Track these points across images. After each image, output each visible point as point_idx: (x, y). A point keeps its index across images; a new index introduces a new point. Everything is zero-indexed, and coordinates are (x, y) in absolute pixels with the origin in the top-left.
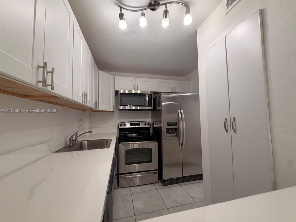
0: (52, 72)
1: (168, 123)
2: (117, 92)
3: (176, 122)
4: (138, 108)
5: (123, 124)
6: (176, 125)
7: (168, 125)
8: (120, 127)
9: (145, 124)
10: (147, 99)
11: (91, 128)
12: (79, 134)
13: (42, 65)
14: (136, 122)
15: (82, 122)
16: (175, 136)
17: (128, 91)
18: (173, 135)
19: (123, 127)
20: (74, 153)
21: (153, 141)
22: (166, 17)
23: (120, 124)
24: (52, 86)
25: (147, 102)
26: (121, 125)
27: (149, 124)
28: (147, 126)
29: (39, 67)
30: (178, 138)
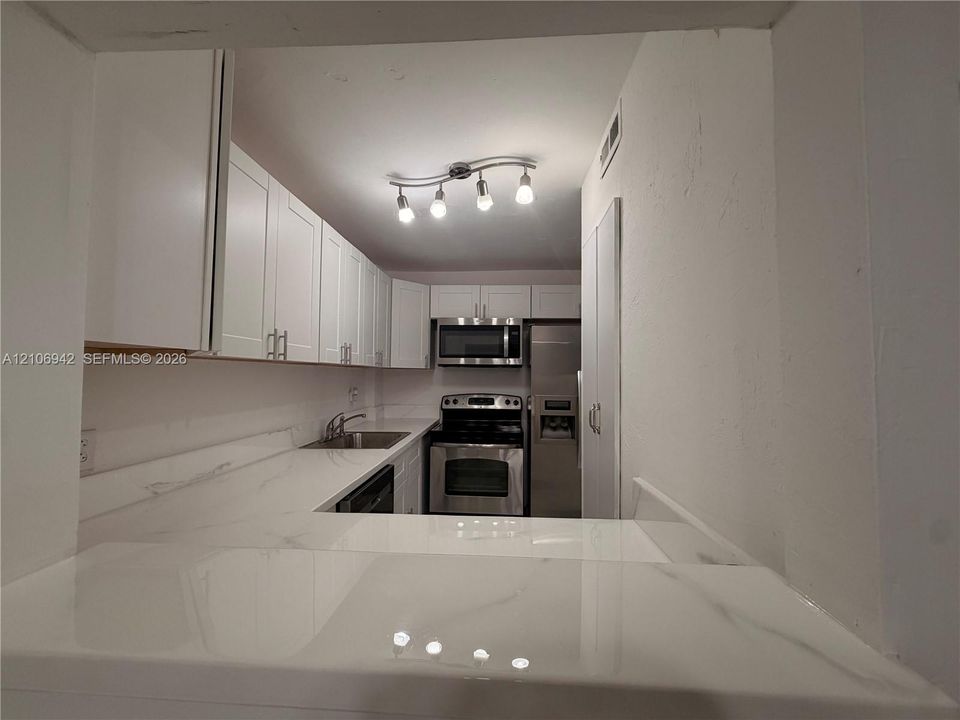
0: (285, 337)
1: (546, 402)
2: (434, 322)
3: (569, 402)
4: (478, 361)
5: (451, 399)
6: (569, 408)
7: (547, 408)
8: (445, 407)
9: (508, 402)
10: (506, 338)
11: (382, 405)
12: (346, 417)
13: (273, 333)
14: (482, 396)
15: (356, 392)
16: (567, 437)
17: (466, 319)
18: (561, 433)
19: (452, 406)
20: (336, 453)
21: (514, 446)
22: (482, 194)
23: (445, 399)
24: (285, 354)
25: (506, 346)
26: (447, 402)
27: (516, 403)
28: (512, 407)
29: (270, 335)
30: (574, 441)
